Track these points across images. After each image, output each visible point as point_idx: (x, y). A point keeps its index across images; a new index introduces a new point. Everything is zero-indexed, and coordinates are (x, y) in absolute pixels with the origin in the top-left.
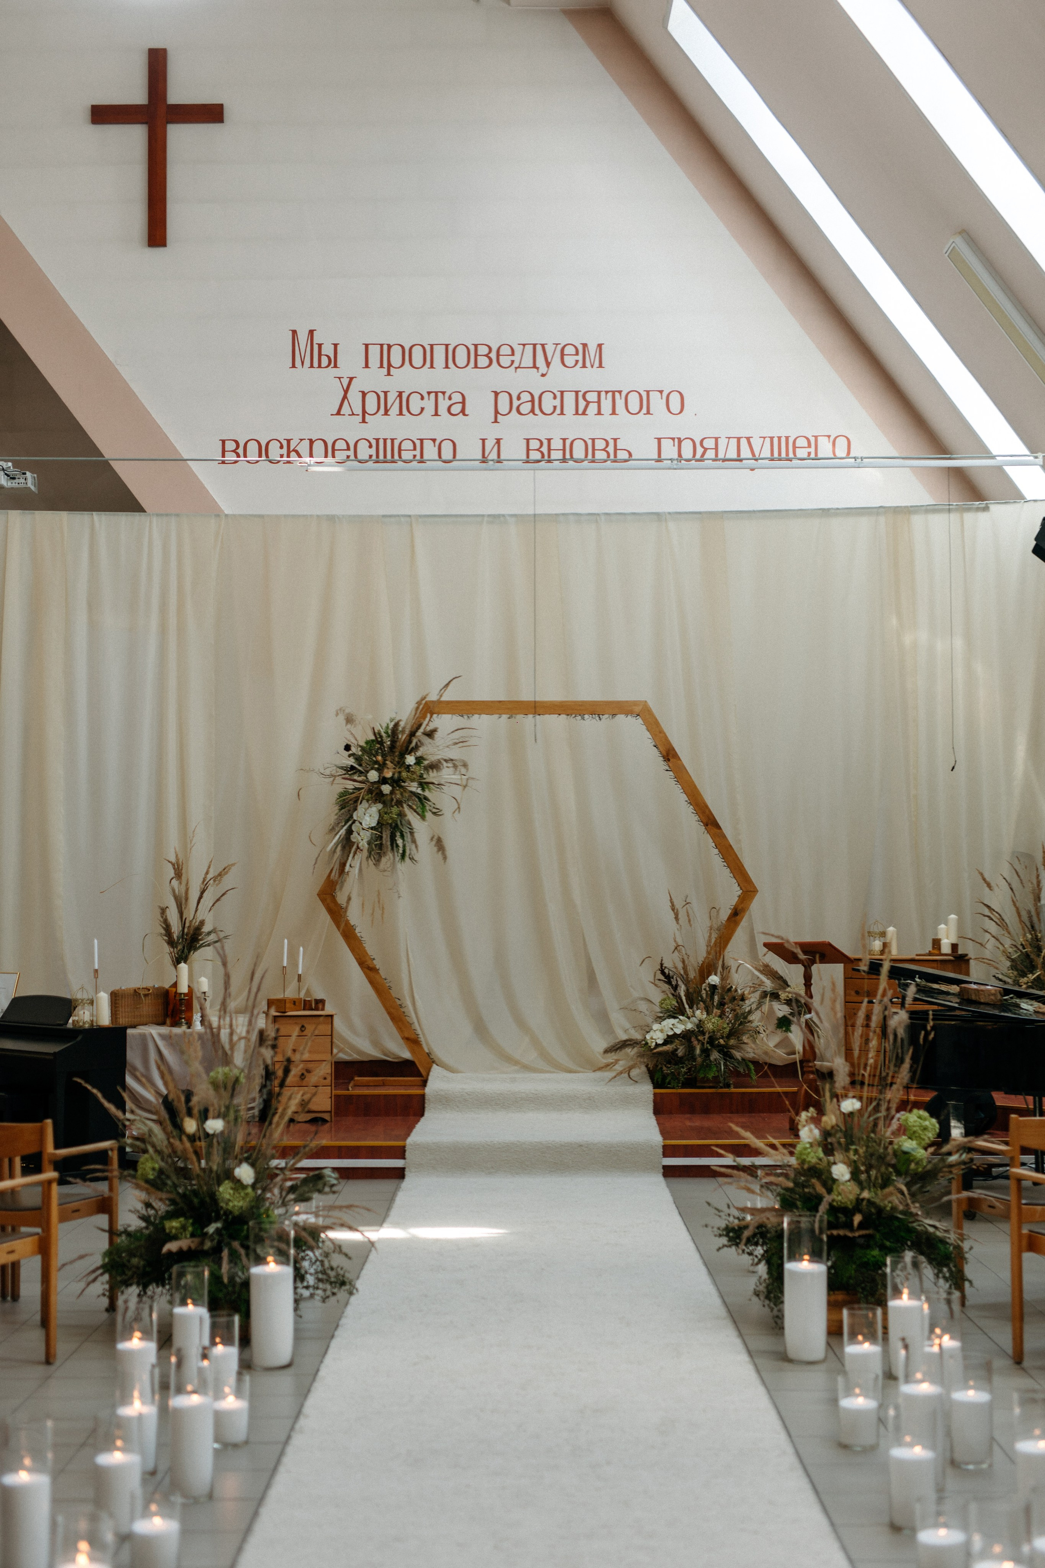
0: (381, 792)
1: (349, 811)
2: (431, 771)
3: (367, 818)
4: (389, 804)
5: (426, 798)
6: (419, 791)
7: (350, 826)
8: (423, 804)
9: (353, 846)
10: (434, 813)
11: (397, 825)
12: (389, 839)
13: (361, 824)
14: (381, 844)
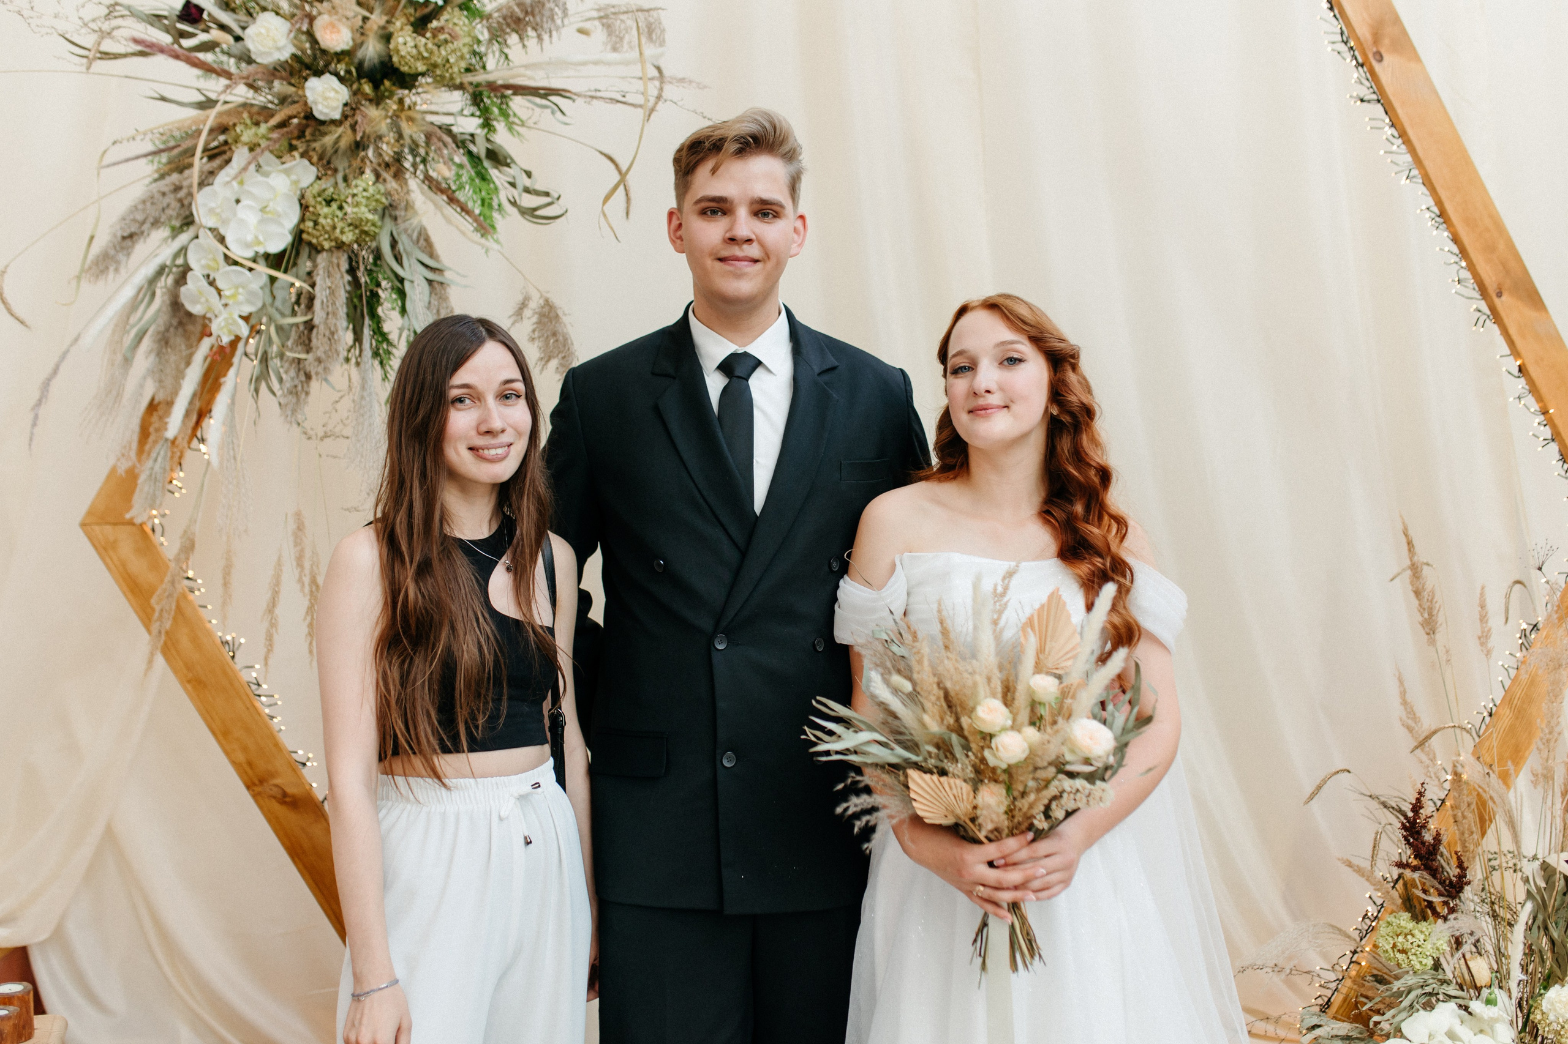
0: (309, 116)
1: (177, 188)
2: (513, 39)
3: (248, 215)
4: (341, 164)
5: (496, 157)
6: (469, 124)
7: (183, 250)
8: (483, 177)
9: (200, 339)
10: (530, 213)
11: (378, 255)
12: (342, 311)
13: (222, 240)
14: (310, 326)
